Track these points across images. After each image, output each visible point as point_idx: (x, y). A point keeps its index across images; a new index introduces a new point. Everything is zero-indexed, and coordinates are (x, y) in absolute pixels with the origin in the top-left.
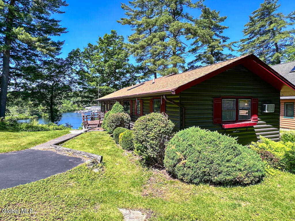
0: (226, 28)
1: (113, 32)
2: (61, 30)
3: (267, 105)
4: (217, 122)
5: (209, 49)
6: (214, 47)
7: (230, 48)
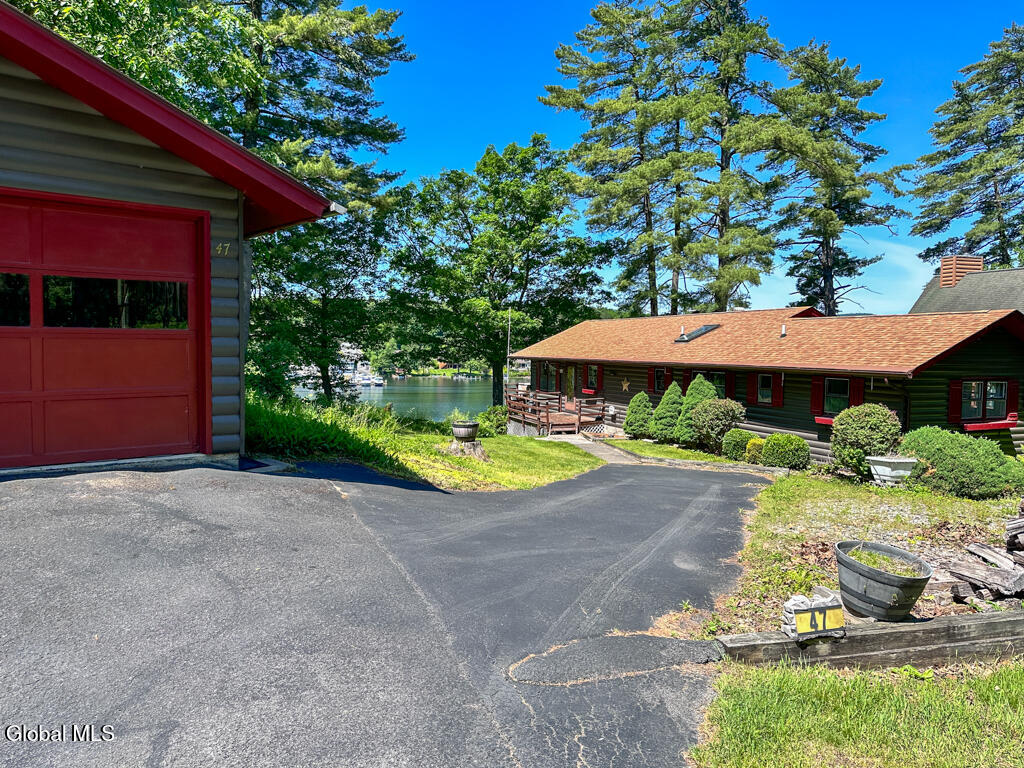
0: (878, 119)
4: (954, 420)
5: (824, 191)
6: (843, 186)
7: (889, 187)
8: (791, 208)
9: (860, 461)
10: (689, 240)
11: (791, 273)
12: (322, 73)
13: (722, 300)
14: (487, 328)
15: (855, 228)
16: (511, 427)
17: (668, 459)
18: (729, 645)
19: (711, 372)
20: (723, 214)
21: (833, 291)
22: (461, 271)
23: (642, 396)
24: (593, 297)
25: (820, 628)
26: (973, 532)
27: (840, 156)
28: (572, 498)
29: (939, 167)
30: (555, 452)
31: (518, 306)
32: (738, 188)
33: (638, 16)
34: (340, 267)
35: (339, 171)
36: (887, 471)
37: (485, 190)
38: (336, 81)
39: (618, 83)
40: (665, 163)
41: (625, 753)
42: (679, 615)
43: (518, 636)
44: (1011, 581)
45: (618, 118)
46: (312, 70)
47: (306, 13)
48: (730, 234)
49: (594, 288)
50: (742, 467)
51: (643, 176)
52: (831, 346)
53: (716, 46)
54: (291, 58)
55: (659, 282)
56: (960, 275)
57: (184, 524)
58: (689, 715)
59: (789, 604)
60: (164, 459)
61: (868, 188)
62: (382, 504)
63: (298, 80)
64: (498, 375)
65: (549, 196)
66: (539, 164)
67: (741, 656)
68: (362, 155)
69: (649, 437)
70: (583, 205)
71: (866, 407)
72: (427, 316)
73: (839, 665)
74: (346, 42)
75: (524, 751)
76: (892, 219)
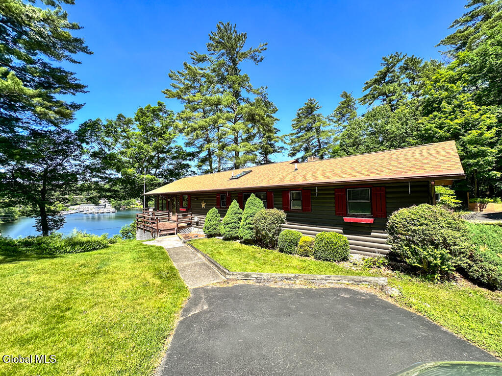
0: (278, 120)
1: (160, 104)
2: (78, 88)
16: (138, 232)
23: (214, 210)
24: (188, 173)
40: (215, 116)
51: (206, 122)
76: (283, 151)
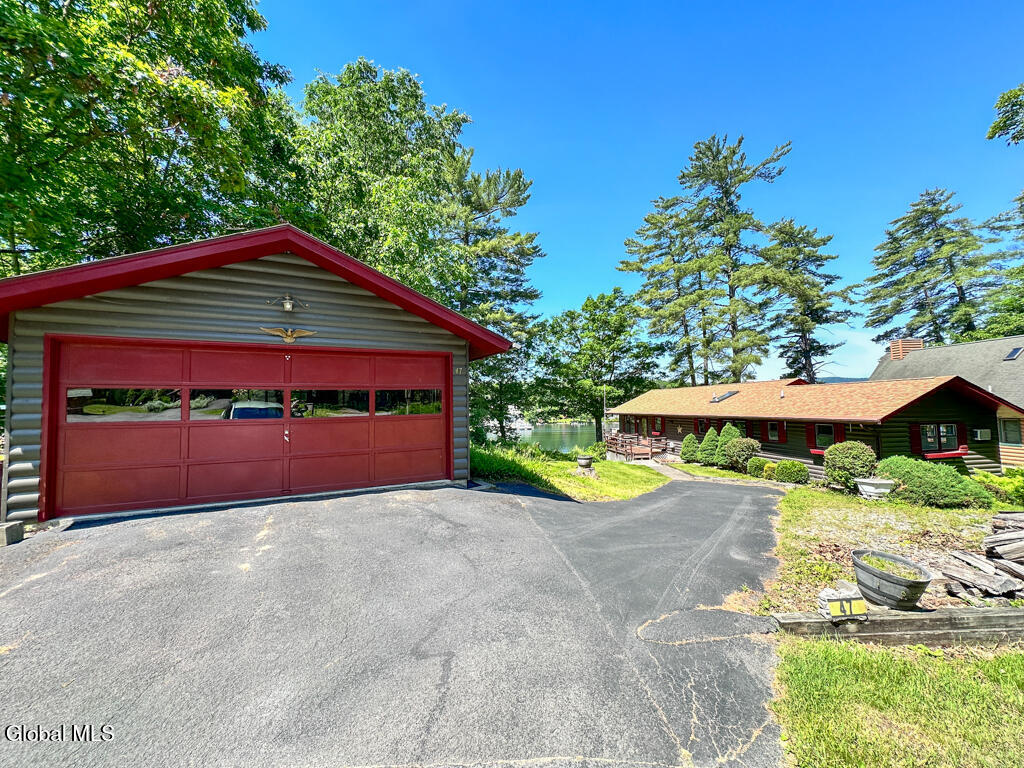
3: (979, 431)
4: (917, 451)
5: (799, 305)
6: (812, 301)
7: (845, 299)
8: (778, 317)
9: (847, 479)
10: (713, 340)
11: (781, 356)
12: (499, 268)
13: (737, 375)
14: (591, 396)
15: (824, 325)
16: (609, 455)
17: (712, 476)
18: (782, 621)
19: (735, 421)
20: (734, 324)
21: (811, 366)
22: (575, 365)
23: (691, 436)
24: (654, 376)
25: (848, 613)
26: (952, 539)
27: (809, 283)
28: (655, 506)
29: (881, 284)
30: (638, 473)
31: (609, 383)
32: (741, 307)
33: (671, 217)
34: (509, 366)
35: (508, 317)
36: (871, 489)
37: (587, 319)
38: (507, 271)
39: (661, 255)
40: (694, 297)
41: (723, 701)
42: (741, 595)
43: (639, 607)
44: (998, 584)
45: (662, 274)
46: (493, 267)
47: (491, 239)
48: (738, 336)
49: (655, 371)
50: (762, 482)
51: (681, 305)
52: (817, 404)
53: (721, 228)
54: (483, 262)
55: (695, 366)
56: (905, 352)
57: (444, 523)
58: (762, 674)
59: (823, 595)
60: (429, 483)
61: (830, 301)
62: (544, 511)
63: (486, 272)
64: (599, 423)
65: (625, 320)
66: (618, 303)
67: (792, 630)
68: (519, 307)
69: (698, 462)
70: (645, 324)
71: (848, 444)
72: (557, 391)
73: (865, 640)
74: (511, 251)
75: (657, 693)
76: (850, 319)
